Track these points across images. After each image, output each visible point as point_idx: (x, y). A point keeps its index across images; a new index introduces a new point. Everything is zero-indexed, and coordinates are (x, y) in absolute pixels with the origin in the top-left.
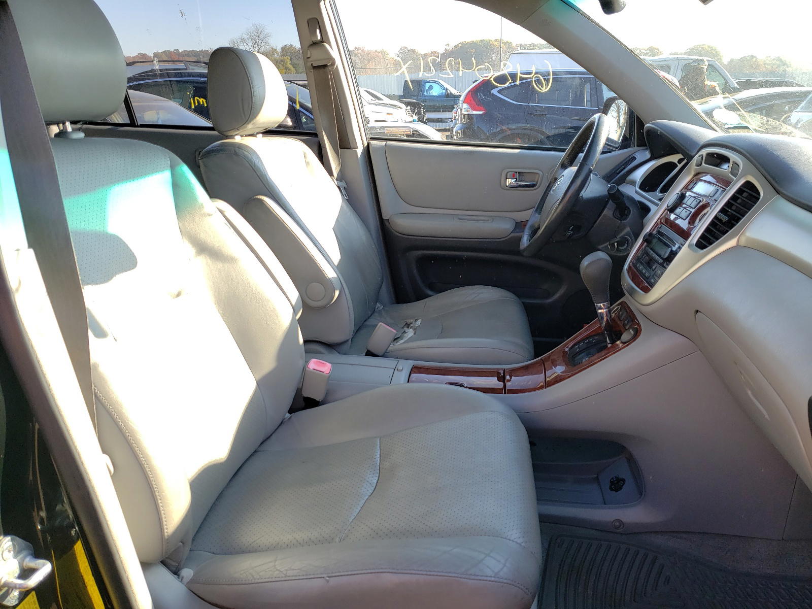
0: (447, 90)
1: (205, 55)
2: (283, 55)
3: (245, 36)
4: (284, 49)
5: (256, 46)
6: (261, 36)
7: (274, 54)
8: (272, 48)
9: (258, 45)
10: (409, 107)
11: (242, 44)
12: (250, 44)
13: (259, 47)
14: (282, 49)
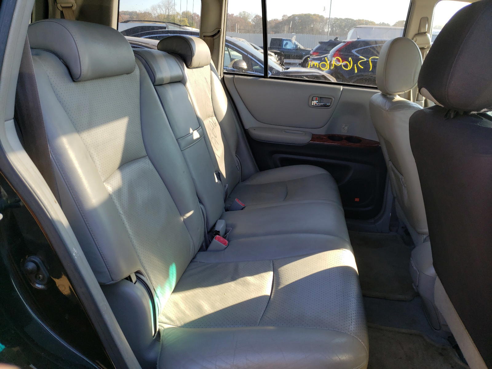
0: (297, 46)
1: (135, 15)
2: (183, 17)
3: (161, 4)
4: (183, 13)
5: (167, 10)
6: (171, 5)
7: (177, 16)
8: (177, 13)
9: (168, 10)
10: (277, 56)
11: (158, 9)
12: (164, 9)
13: (169, 11)
14: (182, 13)
